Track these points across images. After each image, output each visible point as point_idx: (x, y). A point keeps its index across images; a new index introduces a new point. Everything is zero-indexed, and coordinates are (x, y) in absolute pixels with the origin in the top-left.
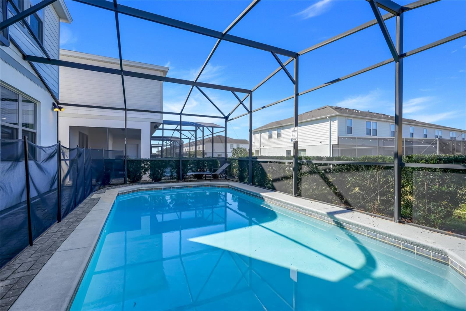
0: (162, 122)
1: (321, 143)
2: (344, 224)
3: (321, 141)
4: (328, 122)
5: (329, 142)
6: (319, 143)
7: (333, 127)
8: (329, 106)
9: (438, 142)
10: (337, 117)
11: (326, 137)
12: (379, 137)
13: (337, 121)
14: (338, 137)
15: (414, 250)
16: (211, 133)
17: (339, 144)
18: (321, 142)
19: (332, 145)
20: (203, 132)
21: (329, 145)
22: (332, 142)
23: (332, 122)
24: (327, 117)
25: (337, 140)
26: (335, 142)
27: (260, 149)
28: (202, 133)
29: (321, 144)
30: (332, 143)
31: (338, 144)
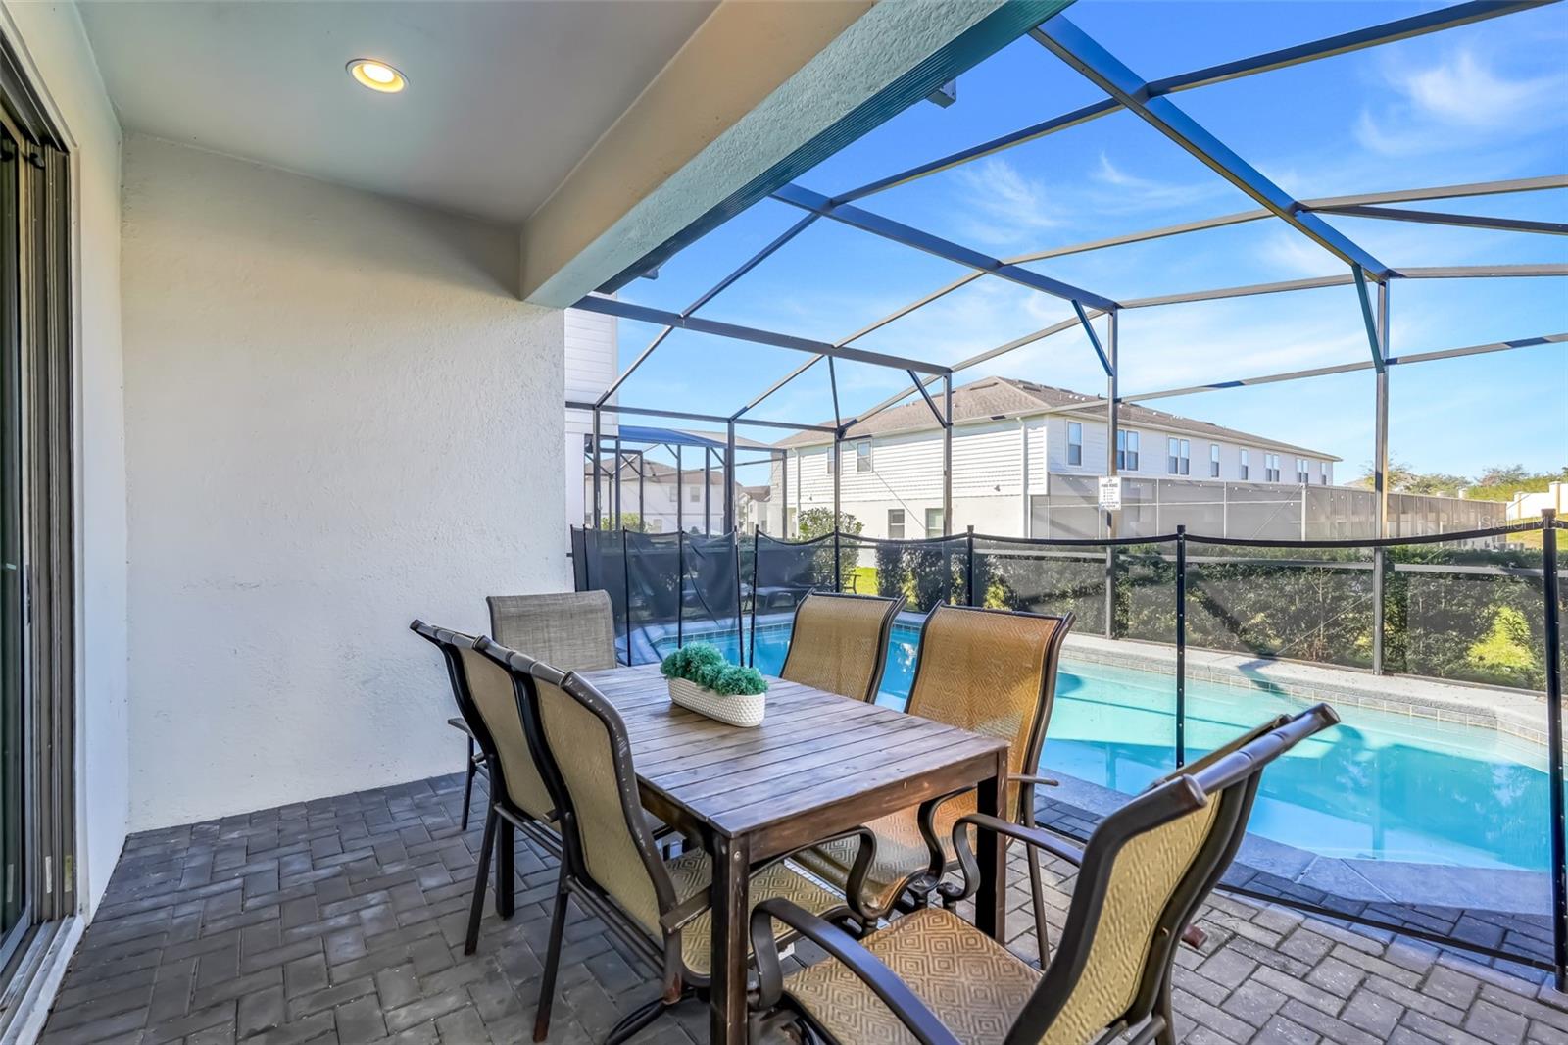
0: (617, 435)
1: (999, 490)
2: (1281, 686)
3: (1000, 483)
4: (1020, 429)
5: (1022, 487)
6: (992, 489)
7: (1033, 445)
8: (1003, 380)
9: (1304, 493)
10: (1047, 419)
11: (1015, 473)
12: (1161, 478)
13: (1044, 429)
14: (1048, 473)
15: (1436, 715)
16: (721, 464)
17: (1052, 493)
18: (997, 489)
19: (1032, 496)
20: (679, 457)
21: (1022, 497)
22: (1030, 487)
23: (1029, 431)
24: (1018, 415)
25: (1044, 481)
26: (1039, 488)
27: (799, 504)
28: (676, 460)
29: (998, 493)
30: (1030, 492)
31: (1048, 495)
